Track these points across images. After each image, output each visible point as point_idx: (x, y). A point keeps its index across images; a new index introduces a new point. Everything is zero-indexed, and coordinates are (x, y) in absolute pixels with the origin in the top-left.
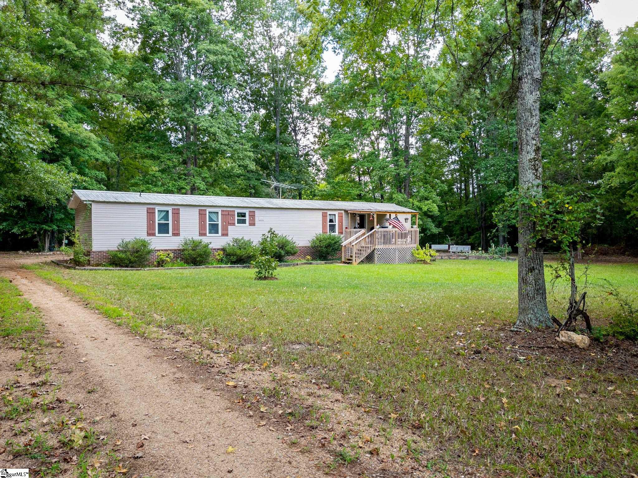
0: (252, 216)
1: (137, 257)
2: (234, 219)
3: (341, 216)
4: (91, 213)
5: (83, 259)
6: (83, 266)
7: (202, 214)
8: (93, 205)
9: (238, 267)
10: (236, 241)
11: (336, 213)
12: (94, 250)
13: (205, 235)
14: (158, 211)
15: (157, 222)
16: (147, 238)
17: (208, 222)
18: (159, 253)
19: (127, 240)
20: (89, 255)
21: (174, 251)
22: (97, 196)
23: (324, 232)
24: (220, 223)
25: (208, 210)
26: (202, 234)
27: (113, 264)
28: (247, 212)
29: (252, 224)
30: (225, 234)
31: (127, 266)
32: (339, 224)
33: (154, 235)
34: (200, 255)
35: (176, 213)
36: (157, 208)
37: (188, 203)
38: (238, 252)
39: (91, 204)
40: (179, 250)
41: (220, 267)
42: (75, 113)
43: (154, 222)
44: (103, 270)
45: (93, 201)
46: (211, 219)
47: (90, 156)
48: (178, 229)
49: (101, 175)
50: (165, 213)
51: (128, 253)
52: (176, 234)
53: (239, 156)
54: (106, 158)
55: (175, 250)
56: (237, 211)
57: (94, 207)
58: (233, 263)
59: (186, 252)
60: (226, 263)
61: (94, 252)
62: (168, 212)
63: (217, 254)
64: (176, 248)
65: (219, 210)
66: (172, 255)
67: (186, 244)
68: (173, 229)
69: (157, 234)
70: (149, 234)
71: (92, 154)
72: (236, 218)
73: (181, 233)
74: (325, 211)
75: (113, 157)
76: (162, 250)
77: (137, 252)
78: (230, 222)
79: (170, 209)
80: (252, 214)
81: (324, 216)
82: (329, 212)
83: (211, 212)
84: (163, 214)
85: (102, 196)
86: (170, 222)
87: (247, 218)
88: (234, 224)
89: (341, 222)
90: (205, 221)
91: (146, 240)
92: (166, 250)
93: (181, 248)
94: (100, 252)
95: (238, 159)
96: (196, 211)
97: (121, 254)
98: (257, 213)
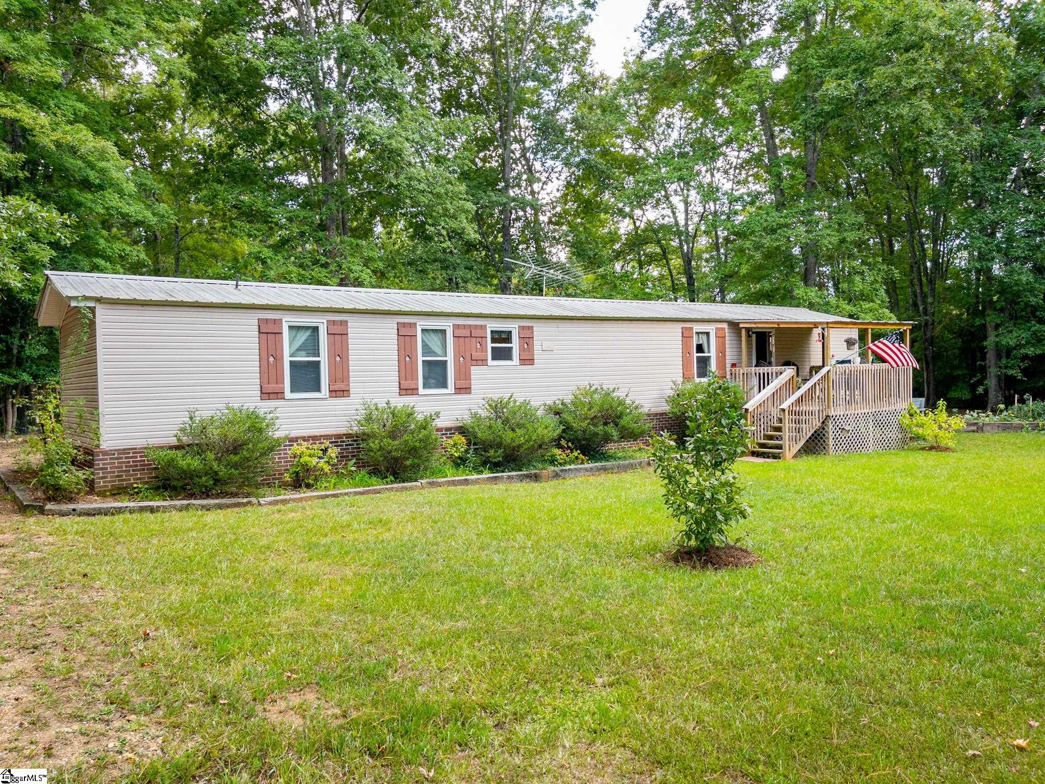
0: (527, 340)
1: (235, 466)
2: (484, 349)
3: (721, 338)
4: (93, 335)
5: (71, 477)
6: (71, 500)
7: (405, 336)
8: (100, 311)
9: (509, 477)
10: (497, 407)
11: (711, 328)
12: (105, 445)
13: (413, 391)
14: (291, 328)
15: (287, 360)
16: (265, 407)
17: (420, 359)
18: (296, 449)
19: (205, 413)
20: (89, 464)
21: (337, 440)
22: (115, 287)
23: (687, 378)
24: (450, 358)
25: (422, 324)
26: (406, 390)
27: (165, 488)
28: (513, 327)
29: (527, 360)
30: (463, 389)
31: (206, 494)
32: (718, 357)
33: (278, 395)
34: (413, 451)
35: (339, 335)
36: (288, 320)
37: (370, 307)
38: (508, 436)
39: (93, 310)
40: (348, 436)
41: (466, 482)
42: (70, 103)
43: (279, 359)
44: (132, 511)
45: (99, 300)
46: (427, 350)
47: (107, 209)
48: (345, 378)
49: (135, 253)
50: (308, 333)
51: (211, 456)
52: (341, 392)
53: (446, 210)
54: (148, 214)
55: (339, 436)
56: (493, 325)
57: (103, 316)
58: (496, 466)
59: (374, 444)
60: (476, 469)
61: (105, 453)
62: (315, 329)
63: (451, 442)
64: (343, 431)
65: (447, 325)
66: (333, 452)
67: (369, 419)
68: (333, 380)
69: (288, 394)
70: (266, 395)
71: (113, 204)
72: (490, 345)
73: (354, 387)
74: (688, 325)
75: (162, 212)
76: (305, 439)
77: (236, 448)
78: (476, 355)
79: (321, 322)
80: (526, 334)
81: (686, 336)
82: (698, 328)
83: (426, 330)
84: (303, 337)
85: (129, 287)
86: (323, 358)
87: (515, 344)
88: (484, 362)
89: (722, 351)
90: (412, 356)
91: (261, 413)
92: (314, 438)
93: (356, 429)
94: (124, 451)
95: (445, 215)
96: (390, 326)
97: (189, 459)
98: (540, 331)
